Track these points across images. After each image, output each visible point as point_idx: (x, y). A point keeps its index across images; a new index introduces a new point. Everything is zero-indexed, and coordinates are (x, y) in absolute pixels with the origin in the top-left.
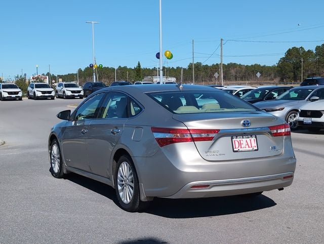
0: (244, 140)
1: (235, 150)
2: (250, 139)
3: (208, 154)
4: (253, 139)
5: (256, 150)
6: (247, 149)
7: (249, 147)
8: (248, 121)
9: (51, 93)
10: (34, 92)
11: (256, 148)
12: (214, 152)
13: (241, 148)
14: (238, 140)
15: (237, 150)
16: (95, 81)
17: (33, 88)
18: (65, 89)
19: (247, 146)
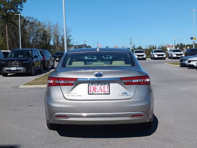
0: (99, 86)
1: (90, 93)
2: (104, 86)
3: (69, 95)
4: (106, 86)
5: (107, 94)
6: (100, 92)
7: (102, 91)
8: (100, 73)
9: (163, 56)
10: (153, 55)
11: (108, 93)
12: (73, 93)
13: (95, 92)
14: (94, 86)
15: (91, 93)
16: (194, 48)
17: (153, 52)
18: (172, 53)
19: (100, 91)
